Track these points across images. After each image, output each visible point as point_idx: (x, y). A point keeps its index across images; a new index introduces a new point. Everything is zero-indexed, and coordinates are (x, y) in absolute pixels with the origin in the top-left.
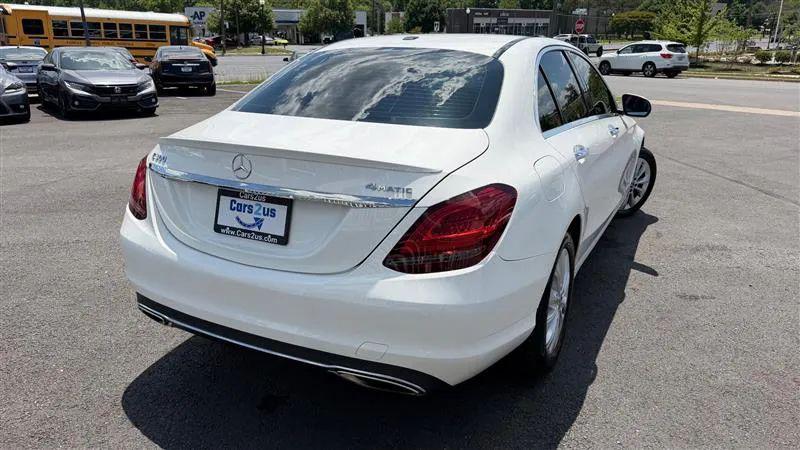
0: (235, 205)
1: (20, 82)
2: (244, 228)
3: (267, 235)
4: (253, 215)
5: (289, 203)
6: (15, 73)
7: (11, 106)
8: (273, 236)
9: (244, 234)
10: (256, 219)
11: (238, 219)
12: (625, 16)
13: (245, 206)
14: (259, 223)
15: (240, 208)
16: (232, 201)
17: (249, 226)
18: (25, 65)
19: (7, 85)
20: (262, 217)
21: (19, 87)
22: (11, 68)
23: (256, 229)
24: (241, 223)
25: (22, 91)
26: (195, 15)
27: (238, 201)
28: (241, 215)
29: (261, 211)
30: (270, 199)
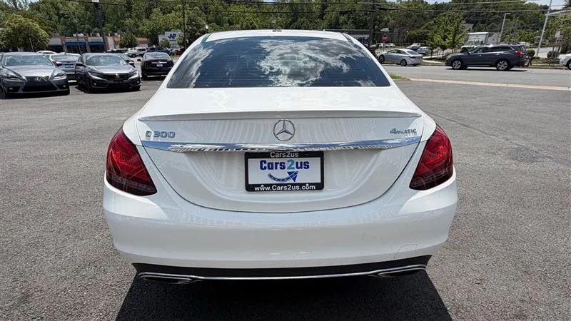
0: (264, 165)
1: (63, 72)
2: (280, 183)
3: (305, 184)
4: (286, 170)
5: (320, 155)
6: (61, 68)
7: (58, 85)
8: (310, 184)
9: (279, 188)
10: (289, 173)
11: (271, 176)
12: (414, 32)
13: (276, 164)
14: (293, 175)
15: (271, 167)
16: (261, 162)
17: (283, 180)
18: (69, 64)
19: (55, 74)
20: (296, 170)
21: (63, 75)
22: (58, 65)
23: (291, 181)
24: (274, 179)
25: (64, 78)
26: (171, 36)
27: (268, 160)
28: (274, 173)
29: (294, 166)
30: (302, 155)
